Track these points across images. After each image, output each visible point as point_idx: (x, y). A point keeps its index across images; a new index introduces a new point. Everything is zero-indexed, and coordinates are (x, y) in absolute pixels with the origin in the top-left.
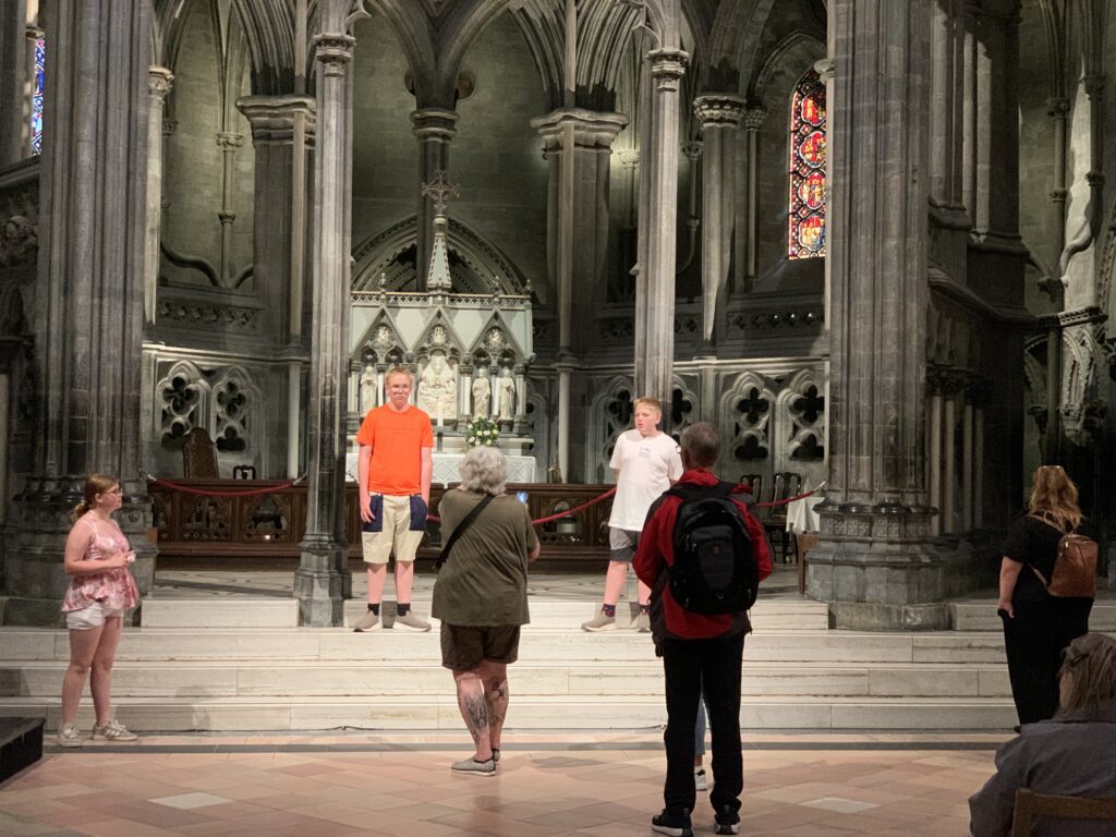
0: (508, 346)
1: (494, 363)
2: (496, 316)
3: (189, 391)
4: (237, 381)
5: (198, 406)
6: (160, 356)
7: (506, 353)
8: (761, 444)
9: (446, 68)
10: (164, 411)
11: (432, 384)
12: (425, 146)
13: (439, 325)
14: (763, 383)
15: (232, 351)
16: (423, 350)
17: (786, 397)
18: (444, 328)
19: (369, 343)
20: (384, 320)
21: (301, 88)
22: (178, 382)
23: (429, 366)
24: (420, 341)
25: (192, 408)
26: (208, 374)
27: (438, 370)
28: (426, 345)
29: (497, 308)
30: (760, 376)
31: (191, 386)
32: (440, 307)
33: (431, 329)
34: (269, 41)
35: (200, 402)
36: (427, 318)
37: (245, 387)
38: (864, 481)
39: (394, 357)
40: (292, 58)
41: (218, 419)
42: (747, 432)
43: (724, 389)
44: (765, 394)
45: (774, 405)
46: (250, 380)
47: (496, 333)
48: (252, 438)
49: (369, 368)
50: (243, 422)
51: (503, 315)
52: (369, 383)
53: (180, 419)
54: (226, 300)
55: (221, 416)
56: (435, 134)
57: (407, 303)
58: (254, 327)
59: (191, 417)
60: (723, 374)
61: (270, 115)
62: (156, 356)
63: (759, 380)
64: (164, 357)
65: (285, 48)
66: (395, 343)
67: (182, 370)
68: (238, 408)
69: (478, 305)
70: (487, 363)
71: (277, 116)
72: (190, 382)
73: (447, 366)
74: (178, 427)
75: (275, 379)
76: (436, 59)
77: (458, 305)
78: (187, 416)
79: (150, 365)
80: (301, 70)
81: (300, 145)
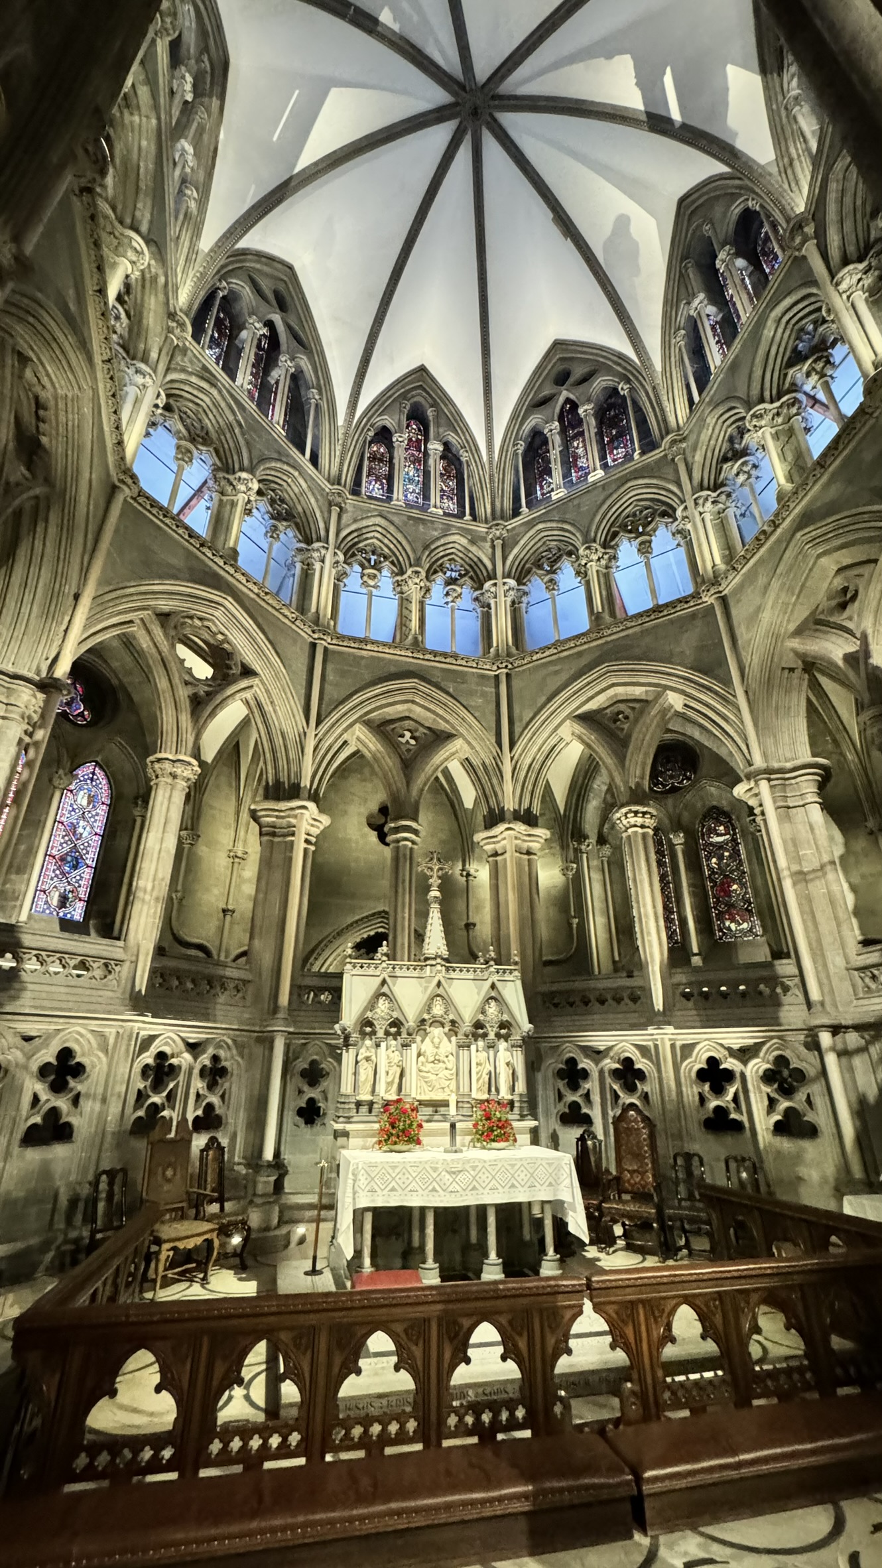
0: (505, 1017)
1: (492, 1035)
2: (493, 986)
3: (171, 1065)
4: (222, 1053)
5: (177, 1086)
6: (145, 1029)
7: (502, 1025)
8: (733, 1116)
9: (414, 792)
10: (139, 1091)
11: (432, 1059)
12: (398, 849)
13: (438, 995)
14: (726, 1053)
15: (222, 1023)
17: (756, 1067)
18: (443, 998)
19: (369, 1014)
20: (385, 989)
21: (305, 794)
22: (161, 1056)
23: (427, 1039)
24: (421, 1012)
25: (171, 1085)
26: (194, 1048)
27: (437, 1042)
28: (426, 1016)
29: (495, 978)
30: (722, 1045)
31: (174, 1061)
32: (439, 977)
33: (431, 999)
34: (282, 763)
35: (181, 1078)
36: (426, 988)
37: (229, 1060)
39: (393, 1030)
40: (299, 775)
41: (198, 1095)
42: (713, 1103)
43: (684, 1058)
44: (730, 1064)
45: (743, 1075)
46: (234, 1052)
47: (493, 1003)
48: (230, 1113)
49: (368, 1042)
50: (223, 1097)
51: (498, 984)
52: (368, 1059)
53: (156, 1099)
54: (220, 971)
55: (201, 1092)
56: (406, 839)
57: (404, 972)
58: (244, 998)
59: (170, 1097)
60: (678, 1044)
61: (277, 817)
62: (139, 1028)
63: (722, 1050)
64: (150, 1029)
65: (294, 768)
66: (395, 1015)
67: (167, 1044)
68: (220, 1081)
69: (471, 975)
71: (283, 817)
72: (173, 1056)
73: (445, 1039)
74: (155, 1108)
75: (259, 1050)
76: (408, 784)
77: (453, 975)
78: (165, 1094)
79: (130, 1040)
80: (305, 782)
81: (301, 840)
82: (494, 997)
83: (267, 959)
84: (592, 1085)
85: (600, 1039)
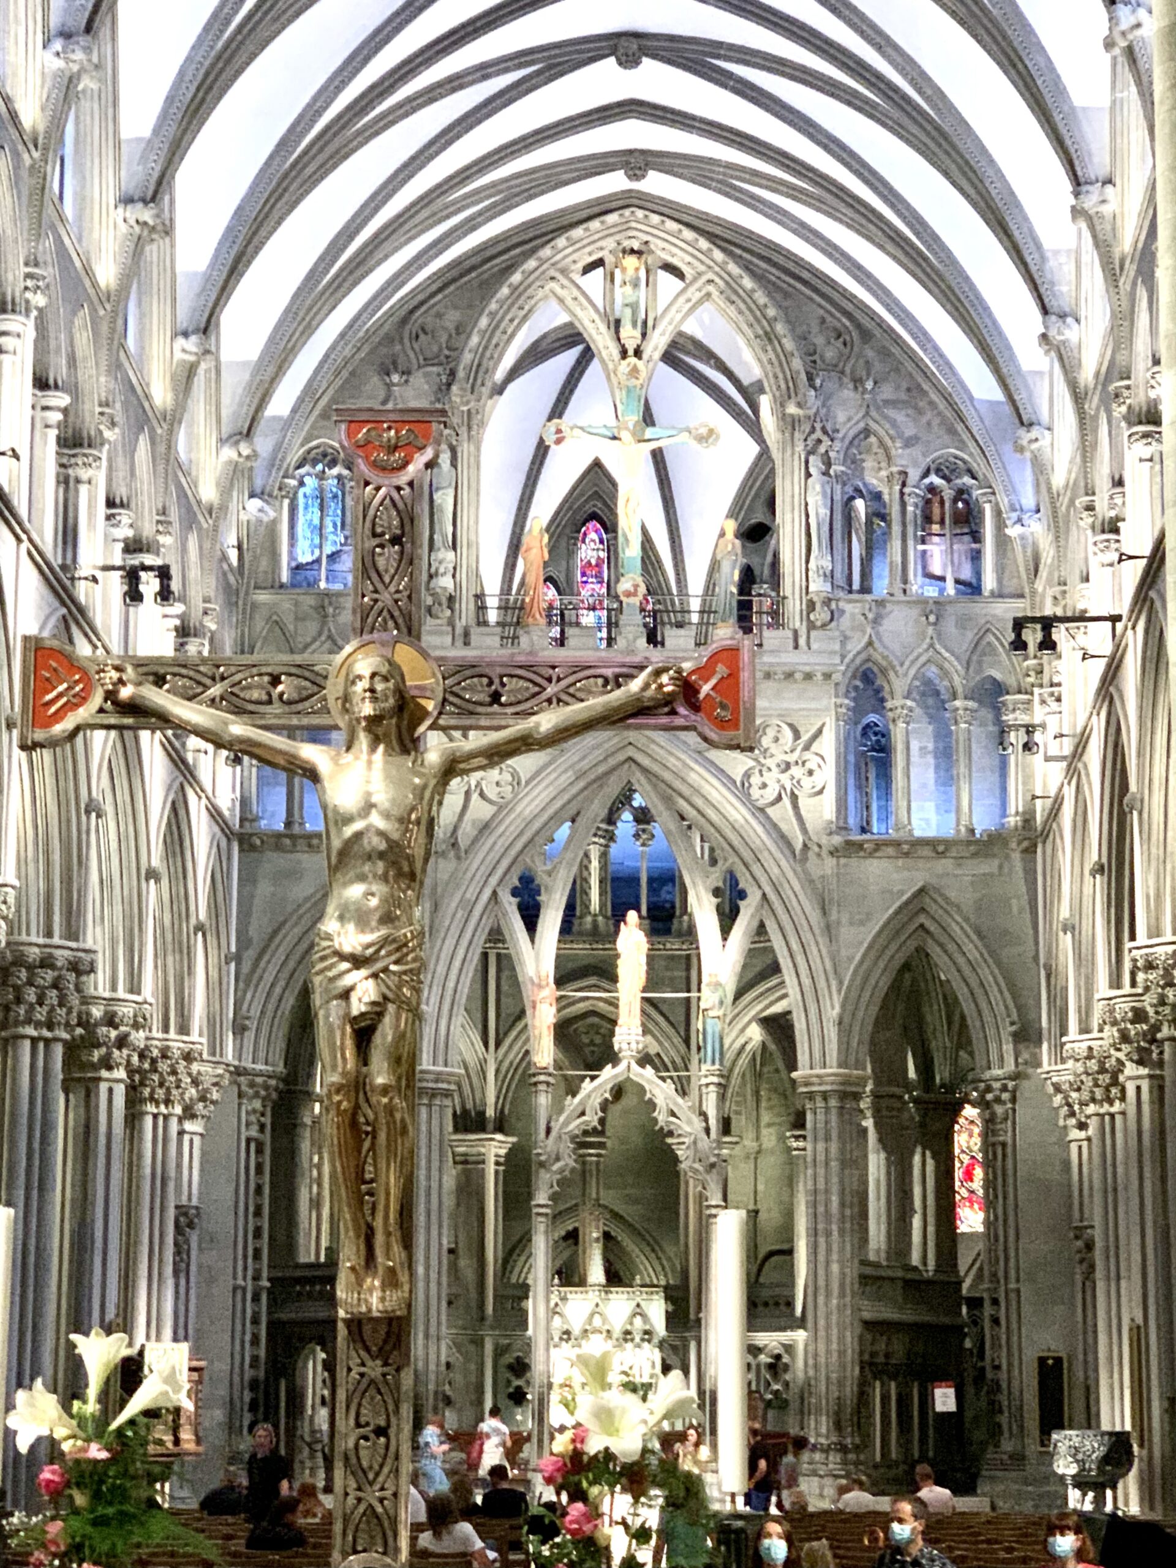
0: (647, 1327)
1: (638, 1339)
2: (638, 1305)
7: (646, 1332)
12: (584, 1163)
13: (597, 1313)
16: (586, 1331)
18: (601, 1315)
20: (558, 1310)
21: (490, 1126)
24: (584, 1325)
28: (588, 1327)
29: (639, 1299)
32: (597, 1299)
33: (592, 1315)
34: (467, 1094)
36: (588, 1307)
37: (451, 1356)
38: (824, 1430)
39: (565, 1337)
40: (483, 1102)
46: (455, 1351)
47: (639, 1318)
48: (456, 1395)
50: (449, 1384)
51: (643, 1304)
56: (591, 1155)
57: (573, 1296)
58: (457, 1310)
61: (467, 1146)
65: (478, 1096)
66: (565, 1327)
69: (625, 1296)
70: (632, 1340)
71: (473, 1147)
73: (603, 1342)
75: (473, 1349)
77: (611, 1296)
80: (490, 1112)
81: (491, 1169)
82: (639, 1312)
83: (471, 1276)
85: (759, 1338)
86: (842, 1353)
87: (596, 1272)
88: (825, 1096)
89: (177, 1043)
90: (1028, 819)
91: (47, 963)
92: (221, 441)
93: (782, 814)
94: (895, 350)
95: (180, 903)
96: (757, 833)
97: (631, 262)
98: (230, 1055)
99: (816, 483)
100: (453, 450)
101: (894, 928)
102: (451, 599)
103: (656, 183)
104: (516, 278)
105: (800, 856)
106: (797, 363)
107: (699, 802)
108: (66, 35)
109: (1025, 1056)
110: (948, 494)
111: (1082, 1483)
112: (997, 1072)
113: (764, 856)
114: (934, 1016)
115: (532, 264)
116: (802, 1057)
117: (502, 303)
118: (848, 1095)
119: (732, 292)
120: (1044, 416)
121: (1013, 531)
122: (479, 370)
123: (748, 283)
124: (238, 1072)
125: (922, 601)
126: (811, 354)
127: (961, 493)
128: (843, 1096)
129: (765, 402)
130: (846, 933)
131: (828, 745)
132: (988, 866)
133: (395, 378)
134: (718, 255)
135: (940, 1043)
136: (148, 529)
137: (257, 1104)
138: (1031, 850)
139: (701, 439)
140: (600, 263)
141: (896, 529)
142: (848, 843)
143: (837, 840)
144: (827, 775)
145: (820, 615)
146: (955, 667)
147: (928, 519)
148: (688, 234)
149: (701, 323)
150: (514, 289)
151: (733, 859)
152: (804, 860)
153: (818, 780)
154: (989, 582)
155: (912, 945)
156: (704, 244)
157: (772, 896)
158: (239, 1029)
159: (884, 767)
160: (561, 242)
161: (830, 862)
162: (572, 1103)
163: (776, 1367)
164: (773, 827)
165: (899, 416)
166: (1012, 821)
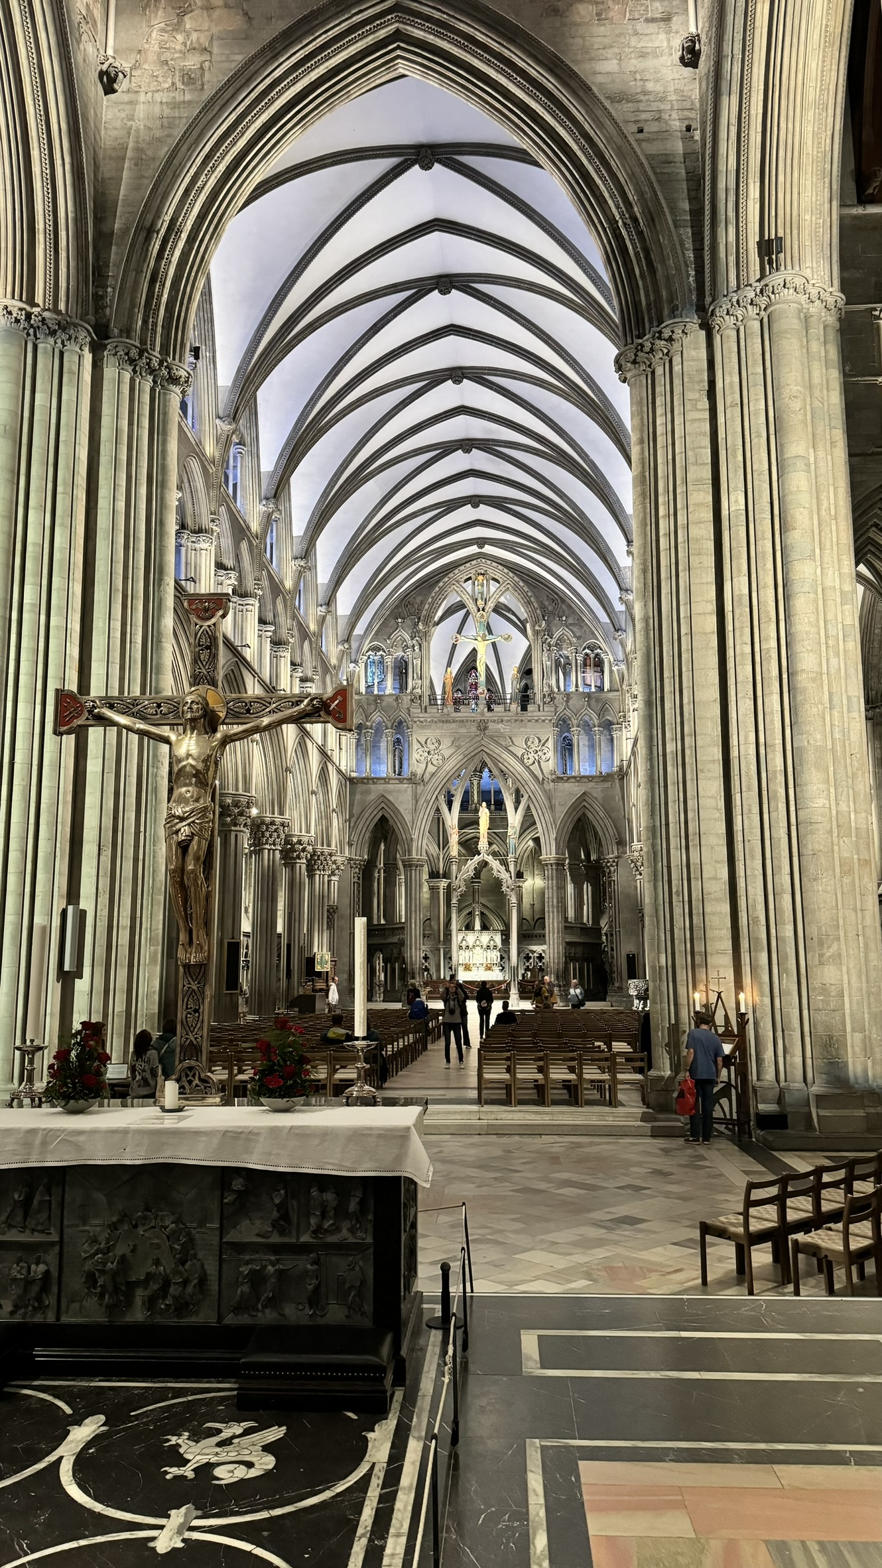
0: (495, 945)
11: (476, 954)
12: (469, 889)
18: (479, 940)
19: (460, 944)
20: (466, 938)
21: (441, 876)
23: (475, 950)
24: (473, 944)
27: (478, 951)
29: (492, 935)
32: (478, 935)
33: (476, 940)
39: (466, 948)
47: (492, 941)
49: (460, 951)
57: (470, 934)
66: (468, 944)
69: (487, 934)
70: (490, 949)
73: (480, 950)
77: (482, 934)
80: (441, 872)
81: (441, 891)
82: (492, 939)
83: (436, 927)
84: (531, 961)
85: (534, 948)
86: (558, 953)
87: (478, 926)
88: (551, 865)
89: (326, 850)
90: (621, 768)
91: (273, 823)
92: (338, 643)
93: (535, 768)
94: (573, 606)
95: (327, 802)
96: (527, 776)
97: (480, 577)
98: (347, 854)
99: (545, 654)
100: (420, 645)
101: (574, 807)
102: (420, 696)
103: (488, 549)
104: (441, 584)
105: (541, 783)
106: (539, 612)
107: (507, 765)
108: (267, 499)
109: (621, 850)
110: (592, 656)
111: (639, 997)
112: (611, 856)
113: (529, 783)
114: (590, 837)
115: (446, 579)
116: (544, 851)
117: (436, 593)
118: (559, 864)
119: (516, 587)
120: (624, 627)
121: (615, 669)
122: (429, 618)
123: (521, 584)
124: (350, 859)
125: (583, 693)
126: (543, 607)
127: (597, 655)
128: (557, 864)
129: (528, 626)
130: (558, 808)
131: (550, 744)
132: (608, 785)
133: (400, 620)
134: (511, 574)
135: (593, 847)
136: (309, 674)
137: (357, 870)
138: (622, 779)
139: (505, 639)
140: (470, 578)
141: (574, 668)
142: (558, 778)
143: (554, 777)
144: (550, 754)
145: (547, 699)
146: (594, 716)
147: (585, 665)
148: (500, 567)
149: (506, 598)
150: (440, 588)
151: (518, 783)
152: (543, 783)
153: (548, 756)
154: (607, 687)
155: (581, 813)
156: (506, 571)
157: (532, 796)
158: (350, 845)
159: (571, 751)
160: (456, 571)
161: (552, 784)
162: (464, 868)
163: (540, 958)
164: (532, 773)
165: (575, 629)
166: (615, 769)
